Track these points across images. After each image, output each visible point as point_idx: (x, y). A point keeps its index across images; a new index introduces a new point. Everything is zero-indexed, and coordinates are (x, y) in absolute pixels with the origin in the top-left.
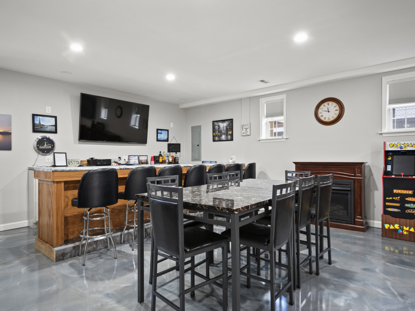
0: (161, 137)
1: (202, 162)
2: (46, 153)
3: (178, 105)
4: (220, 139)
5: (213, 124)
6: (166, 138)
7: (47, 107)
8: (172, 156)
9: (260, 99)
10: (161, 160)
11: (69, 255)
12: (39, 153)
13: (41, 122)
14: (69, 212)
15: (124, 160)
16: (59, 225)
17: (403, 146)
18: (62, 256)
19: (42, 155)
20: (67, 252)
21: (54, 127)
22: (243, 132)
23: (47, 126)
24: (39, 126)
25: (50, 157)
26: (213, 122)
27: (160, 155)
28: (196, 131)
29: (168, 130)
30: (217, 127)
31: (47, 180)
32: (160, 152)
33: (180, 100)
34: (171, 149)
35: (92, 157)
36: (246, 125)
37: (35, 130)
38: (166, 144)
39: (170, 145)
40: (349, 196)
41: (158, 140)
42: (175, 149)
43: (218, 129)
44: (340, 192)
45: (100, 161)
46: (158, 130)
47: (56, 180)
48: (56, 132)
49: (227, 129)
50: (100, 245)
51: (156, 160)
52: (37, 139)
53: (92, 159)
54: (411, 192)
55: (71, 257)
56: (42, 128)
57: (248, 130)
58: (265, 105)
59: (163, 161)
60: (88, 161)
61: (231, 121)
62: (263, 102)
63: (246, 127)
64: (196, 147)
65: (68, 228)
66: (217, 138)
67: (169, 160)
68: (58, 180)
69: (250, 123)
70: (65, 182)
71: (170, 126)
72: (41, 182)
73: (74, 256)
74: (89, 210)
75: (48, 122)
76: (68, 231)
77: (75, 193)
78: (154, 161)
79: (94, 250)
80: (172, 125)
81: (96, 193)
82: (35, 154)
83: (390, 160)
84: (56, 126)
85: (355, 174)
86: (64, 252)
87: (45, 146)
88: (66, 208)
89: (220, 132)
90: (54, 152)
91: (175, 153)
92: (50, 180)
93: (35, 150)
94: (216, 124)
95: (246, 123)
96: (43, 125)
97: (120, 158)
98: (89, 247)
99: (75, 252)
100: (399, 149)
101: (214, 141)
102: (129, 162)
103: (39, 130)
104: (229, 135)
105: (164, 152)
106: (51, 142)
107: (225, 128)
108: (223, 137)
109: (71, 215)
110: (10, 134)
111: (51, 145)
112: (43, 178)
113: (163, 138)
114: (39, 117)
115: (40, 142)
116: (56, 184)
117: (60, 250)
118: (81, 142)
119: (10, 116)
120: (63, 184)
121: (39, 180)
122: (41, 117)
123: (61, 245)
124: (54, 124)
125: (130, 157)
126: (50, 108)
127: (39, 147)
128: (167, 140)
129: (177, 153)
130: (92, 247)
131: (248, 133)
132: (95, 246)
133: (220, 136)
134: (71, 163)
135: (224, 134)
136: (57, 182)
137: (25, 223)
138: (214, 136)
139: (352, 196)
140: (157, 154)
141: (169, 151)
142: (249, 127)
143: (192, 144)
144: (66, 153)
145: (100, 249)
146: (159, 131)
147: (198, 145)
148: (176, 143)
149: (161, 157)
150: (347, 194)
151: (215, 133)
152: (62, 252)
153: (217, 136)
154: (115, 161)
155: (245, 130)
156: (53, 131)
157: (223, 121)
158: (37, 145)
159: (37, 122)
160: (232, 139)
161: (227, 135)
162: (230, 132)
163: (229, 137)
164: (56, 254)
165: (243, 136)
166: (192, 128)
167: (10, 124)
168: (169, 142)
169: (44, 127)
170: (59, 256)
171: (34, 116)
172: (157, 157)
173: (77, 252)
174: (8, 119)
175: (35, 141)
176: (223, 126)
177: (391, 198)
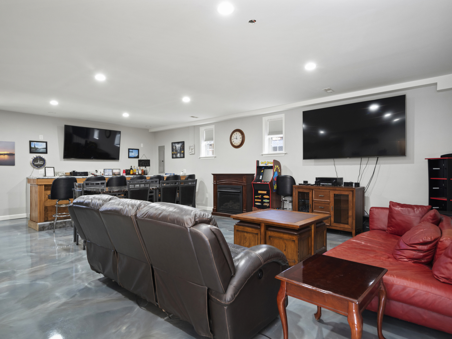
0: (132, 154)
1: (165, 174)
2: (39, 167)
3: (148, 130)
4: (176, 156)
5: (172, 145)
6: (136, 155)
7: (40, 136)
8: (142, 170)
9: (200, 128)
10: (131, 173)
11: (47, 228)
12: (34, 168)
13: (35, 146)
14: (49, 204)
15: (100, 173)
16: (41, 210)
17: (267, 163)
18: (43, 228)
19: (37, 169)
20: (45, 226)
21: (45, 149)
22: (190, 151)
23: (40, 149)
24: (34, 149)
25: (42, 171)
26: (172, 143)
27: (131, 169)
28: (161, 149)
29: (138, 150)
30: (174, 147)
31: (34, 184)
32: (131, 166)
33: (146, 126)
34: (141, 164)
35: (74, 170)
36: (192, 146)
37: (32, 151)
38: (137, 160)
39: (140, 161)
40: (240, 196)
41: (129, 157)
42: (145, 164)
43: (175, 149)
44: (236, 194)
45: (79, 173)
46: (129, 149)
47: (39, 184)
48: (46, 153)
49: (180, 149)
50: (68, 224)
51: (127, 172)
52: (33, 157)
53: (73, 171)
54: (265, 192)
55: (48, 229)
56: (36, 150)
57: (193, 150)
58: (205, 131)
59: (133, 173)
60: (71, 173)
61: (183, 143)
62: (202, 130)
63: (192, 148)
64: (162, 162)
65: (48, 214)
66: (174, 156)
67: (139, 173)
68: (40, 184)
69: (194, 145)
70: (45, 185)
71: (141, 146)
72: (32, 186)
73: (50, 229)
74: (58, 201)
75: (41, 146)
76: (48, 215)
77: (49, 192)
78: (125, 174)
79: (64, 227)
80: (142, 145)
81: (62, 191)
82: (31, 168)
83: (262, 172)
84: (46, 148)
85: (243, 182)
86: (44, 226)
87: (39, 163)
88: (47, 201)
89: (176, 151)
90: (45, 166)
91: (144, 167)
92: (35, 184)
93: (32, 166)
94: (174, 145)
95: (192, 145)
96: (37, 148)
97: (96, 171)
98: (60, 224)
99: (51, 227)
100: (265, 165)
101: (173, 158)
102: (104, 174)
103: (34, 151)
104: (182, 153)
105: (134, 167)
106: (43, 160)
107: (179, 148)
108: (178, 155)
109: (49, 205)
110: (14, 154)
111: (43, 162)
112: (32, 182)
113: (134, 155)
114: (34, 143)
115: (35, 160)
116: (39, 186)
117: (41, 225)
118: (66, 160)
119: (14, 142)
120: (44, 186)
121: (31, 184)
122: (35, 143)
123: (42, 222)
124: (45, 147)
125: (105, 170)
126: (42, 136)
127: (34, 163)
128: (138, 157)
129: (147, 167)
130: (62, 225)
131: (193, 153)
132: (64, 224)
133: (176, 155)
134: (58, 175)
135: (179, 153)
136: (40, 185)
137: (24, 215)
138: (173, 154)
139: (242, 196)
140: (129, 168)
141: (139, 165)
142: (193, 148)
143: (159, 160)
144: (54, 168)
145: (68, 227)
146: (131, 150)
147: (163, 161)
148: (146, 159)
149: (131, 171)
150: (239, 195)
151: (173, 152)
152: (43, 226)
153: (174, 154)
154: (92, 173)
155: (191, 150)
156: (44, 152)
157: (178, 143)
158: (33, 162)
159: (33, 146)
160: (184, 157)
161: (181, 153)
162: (183, 152)
163: (182, 155)
164: (39, 227)
165: (191, 154)
166: (159, 147)
167: (14, 148)
168: (140, 159)
169: (38, 149)
170: (41, 228)
171: (30, 142)
172: (128, 170)
173: (52, 227)
174: (13, 145)
175: (32, 158)
176: (178, 146)
177: (257, 196)
